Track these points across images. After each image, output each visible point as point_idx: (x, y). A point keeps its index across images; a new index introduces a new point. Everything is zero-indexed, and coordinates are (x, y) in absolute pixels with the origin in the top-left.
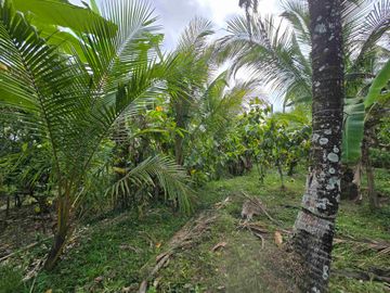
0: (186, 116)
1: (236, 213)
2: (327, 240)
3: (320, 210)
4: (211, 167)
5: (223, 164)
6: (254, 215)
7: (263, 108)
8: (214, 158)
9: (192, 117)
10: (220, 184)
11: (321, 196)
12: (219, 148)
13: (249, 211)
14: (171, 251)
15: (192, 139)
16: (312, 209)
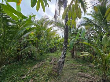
0: (40, 36)
1: (50, 61)
2: (63, 62)
3: (63, 57)
4: (45, 50)
5: (48, 49)
6: (54, 61)
7: (59, 37)
8: (46, 48)
9: (42, 36)
10: (47, 55)
11: (63, 55)
12: (48, 45)
13: (53, 60)
14: (32, 69)
15: (41, 42)
16: (62, 57)
